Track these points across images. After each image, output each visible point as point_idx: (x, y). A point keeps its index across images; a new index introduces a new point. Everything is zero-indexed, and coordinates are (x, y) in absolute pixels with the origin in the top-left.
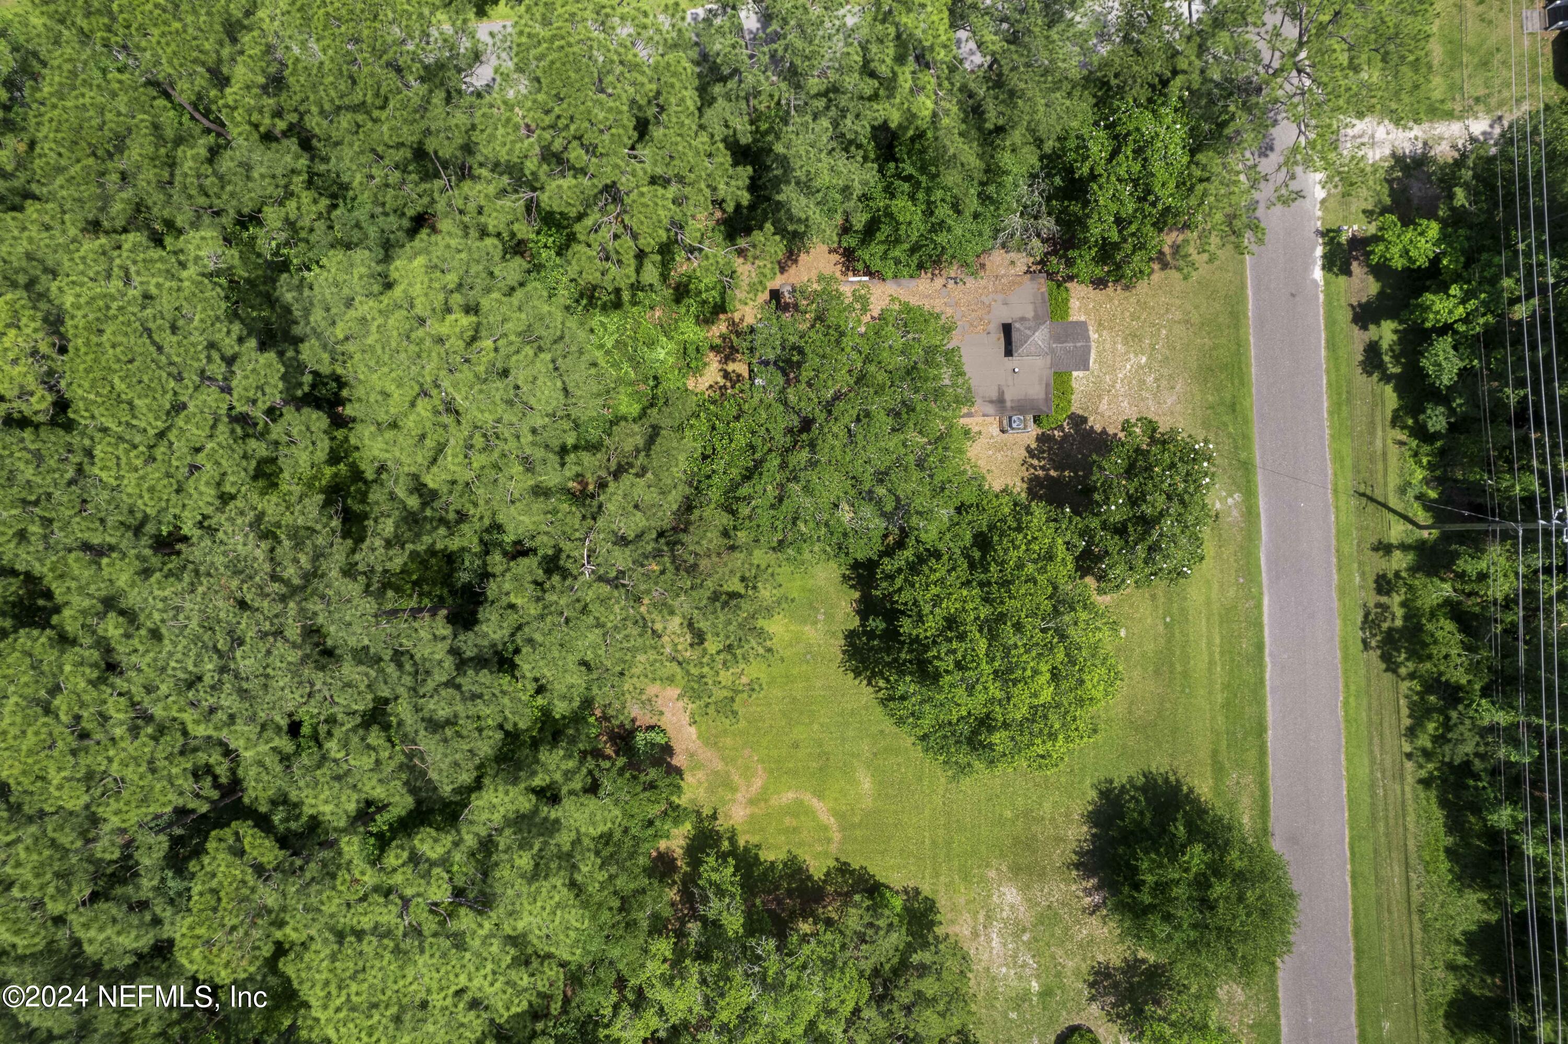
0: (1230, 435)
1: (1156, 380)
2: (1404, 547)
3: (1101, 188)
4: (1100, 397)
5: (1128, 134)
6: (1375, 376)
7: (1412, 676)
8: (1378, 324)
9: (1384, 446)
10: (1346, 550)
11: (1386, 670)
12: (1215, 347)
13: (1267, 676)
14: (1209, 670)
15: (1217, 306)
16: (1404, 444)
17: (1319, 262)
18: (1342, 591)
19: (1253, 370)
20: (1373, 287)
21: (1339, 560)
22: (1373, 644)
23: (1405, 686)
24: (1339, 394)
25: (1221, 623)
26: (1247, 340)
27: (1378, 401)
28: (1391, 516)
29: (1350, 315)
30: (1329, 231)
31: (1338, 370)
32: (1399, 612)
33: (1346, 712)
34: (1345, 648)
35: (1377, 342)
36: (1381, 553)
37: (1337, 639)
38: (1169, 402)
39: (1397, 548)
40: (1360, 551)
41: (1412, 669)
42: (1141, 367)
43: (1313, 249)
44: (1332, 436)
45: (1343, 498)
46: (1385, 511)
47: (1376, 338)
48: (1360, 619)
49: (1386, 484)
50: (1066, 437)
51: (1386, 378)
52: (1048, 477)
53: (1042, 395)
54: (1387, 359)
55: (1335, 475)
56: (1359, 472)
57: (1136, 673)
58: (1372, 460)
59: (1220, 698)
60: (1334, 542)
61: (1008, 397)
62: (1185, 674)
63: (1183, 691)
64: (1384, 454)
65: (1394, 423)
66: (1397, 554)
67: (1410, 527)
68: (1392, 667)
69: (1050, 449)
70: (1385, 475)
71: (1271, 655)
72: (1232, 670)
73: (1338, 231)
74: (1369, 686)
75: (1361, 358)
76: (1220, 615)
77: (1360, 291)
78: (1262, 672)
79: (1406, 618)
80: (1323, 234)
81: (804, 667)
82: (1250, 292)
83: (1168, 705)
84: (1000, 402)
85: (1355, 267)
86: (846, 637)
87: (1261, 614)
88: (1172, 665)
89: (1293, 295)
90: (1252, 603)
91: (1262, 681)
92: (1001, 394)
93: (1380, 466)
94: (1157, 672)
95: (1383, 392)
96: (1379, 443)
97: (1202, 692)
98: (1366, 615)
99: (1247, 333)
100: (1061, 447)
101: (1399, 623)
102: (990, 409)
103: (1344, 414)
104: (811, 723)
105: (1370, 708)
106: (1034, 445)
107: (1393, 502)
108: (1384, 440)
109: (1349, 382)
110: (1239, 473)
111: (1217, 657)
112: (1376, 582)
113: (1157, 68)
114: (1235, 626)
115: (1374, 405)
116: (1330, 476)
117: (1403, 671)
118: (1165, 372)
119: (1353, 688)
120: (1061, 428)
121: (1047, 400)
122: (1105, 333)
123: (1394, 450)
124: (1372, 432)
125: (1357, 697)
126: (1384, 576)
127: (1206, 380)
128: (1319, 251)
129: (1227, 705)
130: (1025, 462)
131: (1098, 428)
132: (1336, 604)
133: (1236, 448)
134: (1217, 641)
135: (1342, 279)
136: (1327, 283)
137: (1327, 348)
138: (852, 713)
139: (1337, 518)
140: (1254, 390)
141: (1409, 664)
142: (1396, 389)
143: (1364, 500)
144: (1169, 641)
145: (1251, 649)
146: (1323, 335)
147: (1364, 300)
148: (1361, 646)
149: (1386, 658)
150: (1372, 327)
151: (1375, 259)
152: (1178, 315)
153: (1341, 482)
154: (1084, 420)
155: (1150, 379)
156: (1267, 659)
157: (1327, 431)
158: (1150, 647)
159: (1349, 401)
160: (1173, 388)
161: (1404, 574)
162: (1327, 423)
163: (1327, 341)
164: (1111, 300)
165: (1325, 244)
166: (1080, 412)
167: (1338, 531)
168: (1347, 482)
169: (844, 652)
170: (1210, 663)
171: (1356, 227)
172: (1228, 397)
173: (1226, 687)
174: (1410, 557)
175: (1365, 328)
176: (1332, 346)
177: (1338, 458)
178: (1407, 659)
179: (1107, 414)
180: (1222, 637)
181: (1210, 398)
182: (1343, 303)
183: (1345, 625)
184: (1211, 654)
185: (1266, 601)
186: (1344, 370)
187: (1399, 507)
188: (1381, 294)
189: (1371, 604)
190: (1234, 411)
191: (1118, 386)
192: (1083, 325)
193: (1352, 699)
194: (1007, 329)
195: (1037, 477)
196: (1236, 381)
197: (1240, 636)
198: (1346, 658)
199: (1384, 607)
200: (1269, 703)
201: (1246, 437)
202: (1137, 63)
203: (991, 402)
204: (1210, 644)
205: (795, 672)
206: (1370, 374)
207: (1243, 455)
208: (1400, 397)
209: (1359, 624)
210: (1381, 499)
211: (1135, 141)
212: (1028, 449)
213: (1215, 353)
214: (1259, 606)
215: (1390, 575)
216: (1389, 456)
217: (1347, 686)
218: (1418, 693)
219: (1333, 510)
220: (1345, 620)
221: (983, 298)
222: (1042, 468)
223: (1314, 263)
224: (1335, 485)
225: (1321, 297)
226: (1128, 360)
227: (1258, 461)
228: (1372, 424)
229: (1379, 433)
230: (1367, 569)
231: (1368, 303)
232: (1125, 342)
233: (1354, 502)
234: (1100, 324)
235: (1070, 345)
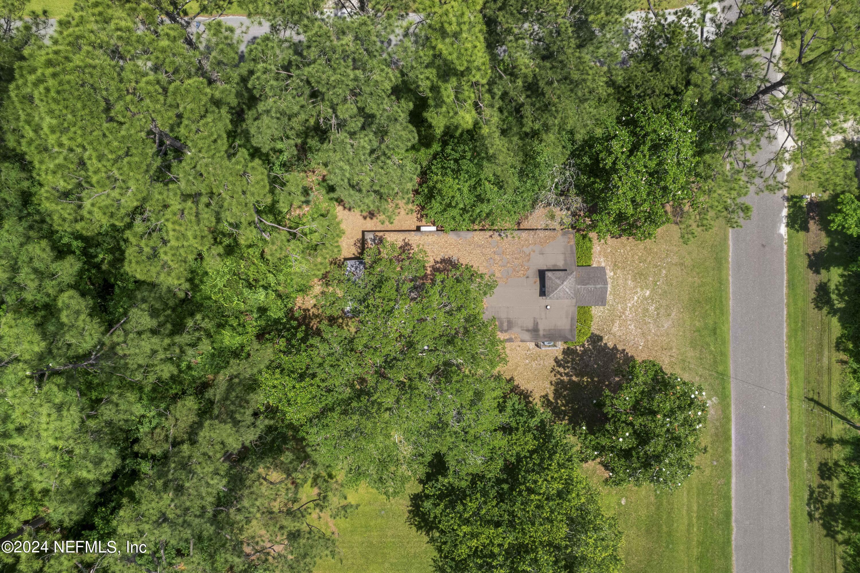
0: (711, 352)
1: (657, 309)
2: (843, 442)
3: (620, 178)
4: (613, 321)
5: (647, 134)
6: (825, 310)
7: (847, 542)
8: (828, 270)
9: (830, 362)
10: (798, 442)
11: (826, 536)
12: (703, 285)
13: (733, 537)
14: (688, 530)
15: (705, 252)
16: (846, 363)
17: (785, 221)
18: (793, 474)
19: (731, 303)
20: (825, 241)
21: (792, 450)
22: (817, 515)
23: (840, 549)
24: (796, 323)
25: (698, 495)
26: (727, 280)
27: (825, 328)
28: (833, 417)
29: (806, 262)
30: (793, 197)
31: (796, 304)
32: (838, 492)
33: (794, 567)
34: (794, 518)
35: (826, 284)
36: (824, 445)
37: (789, 511)
38: (666, 326)
39: (837, 442)
40: (808, 443)
41: (847, 537)
42: (646, 299)
43: (781, 211)
44: (790, 355)
45: (796, 403)
46: (828, 414)
47: (825, 280)
48: (806, 496)
49: (830, 393)
50: (585, 351)
51: (833, 311)
52: (571, 382)
53: (568, 327)
54: (834, 296)
55: (791, 385)
56: (809, 382)
57: (632, 532)
58: (819, 373)
59: (695, 552)
60: (788, 436)
61: (541, 327)
62: (669, 534)
63: (667, 547)
64: (829, 369)
65: (838, 347)
66: (837, 447)
67: (848, 426)
68: (831, 533)
69: (573, 360)
70: (830, 385)
71: (736, 521)
72: (706, 531)
73: (801, 198)
74: (812, 547)
75: (814, 296)
76: (698, 488)
77: (814, 243)
78: (729, 534)
79: (843, 496)
80: (788, 199)
81: (379, 520)
82: (730, 243)
83: (655, 557)
84: (534, 331)
85: (812, 225)
86: (412, 499)
87: (729, 490)
88: (660, 526)
89: (763, 246)
90: (722, 481)
91: (728, 541)
92: (536, 324)
93: (826, 378)
94: (648, 531)
95: (829, 323)
96: (825, 360)
97: (682, 547)
98: (812, 492)
99: (728, 275)
100: (582, 359)
101: (837, 500)
102: (527, 336)
103: (800, 338)
104: (383, 563)
105: (813, 565)
106: (560, 357)
107: (835, 406)
108: (830, 358)
109: (804, 313)
110: (717, 382)
111: (695, 520)
112: (820, 469)
113: (673, 82)
114: (709, 498)
115: (823, 330)
116: (787, 386)
117: (840, 537)
118: (664, 303)
119: (800, 549)
120: (583, 345)
121: (572, 330)
122: (619, 271)
123: (837, 368)
124: (820, 353)
125: (803, 557)
126: (826, 464)
127: (694, 310)
128: (785, 212)
129: (701, 558)
130: (553, 370)
131: (610, 345)
132: (788, 484)
133: (715, 362)
134: (695, 508)
135: (802, 234)
136: (790, 237)
137: (788, 287)
138: (415, 556)
139: (791, 418)
140: (731, 319)
141: (845, 532)
142: (840, 320)
143: (812, 404)
144: (658, 508)
145: (721, 516)
146: (785, 277)
147: (817, 250)
148: (807, 517)
149: (826, 526)
150: (823, 271)
151: (834, 227)
152: (675, 259)
153: (795, 390)
154: (600, 338)
155: (652, 308)
156: (733, 524)
157: (786, 351)
158: (643, 513)
159: (803, 328)
160: (669, 315)
161: (842, 463)
162: (785, 345)
163: (789, 282)
164: (624, 246)
165: (789, 207)
166: (597, 332)
167: (792, 428)
168: (799, 390)
169: (410, 512)
170: (689, 525)
171: (813, 195)
172: (710, 322)
173: (700, 543)
174: (848, 450)
175: (817, 272)
176: (791, 285)
177: (793, 371)
178: (843, 529)
179: (618, 334)
180: (699, 505)
181: (697, 324)
182: (802, 252)
183: (795, 500)
184: (690, 518)
185: (733, 480)
186: (800, 304)
187: (840, 411)
188: (831, 245)
189: (814, 485)
190: (715, 334)
191: (627, 313)
192: (602, 270)
193: (799, 558)
194: (542, 274)
195: (562, 381)
196: (718, 312)
197: (712, 505)
198: (794, 526)
199: (826, 488)
200: (734, 558)
201: (723, 354)
202: (654, 77)
203: (528, 330)
204: (689, 510)
205: (372, 523)
206: (820, 308)
207: (720, 368)
208: (844, 327)
209: (806, 502)
210: (826, 404)
211: (652, 140)
212: (556, 360)
213: (702, 289)
214: (728, 483)
215: (831, 464)
216: (833, 370)
217: (795, 547)
218: (850, 556)
219: (788, 411)
220: (795, 496)
221: (525, 248)
222: (567, 374)
223: (781, 221)
224: (791, 392)
225: (785, 247)
226: (636, 293)
227: (731, 372)
228: (820, 346)
229: (826, 353)
230: (813, 456)
231: (821, 253)
232: (634, 279)
233: (804, 406)
234: (615, 265)
235: (591, 287)
